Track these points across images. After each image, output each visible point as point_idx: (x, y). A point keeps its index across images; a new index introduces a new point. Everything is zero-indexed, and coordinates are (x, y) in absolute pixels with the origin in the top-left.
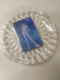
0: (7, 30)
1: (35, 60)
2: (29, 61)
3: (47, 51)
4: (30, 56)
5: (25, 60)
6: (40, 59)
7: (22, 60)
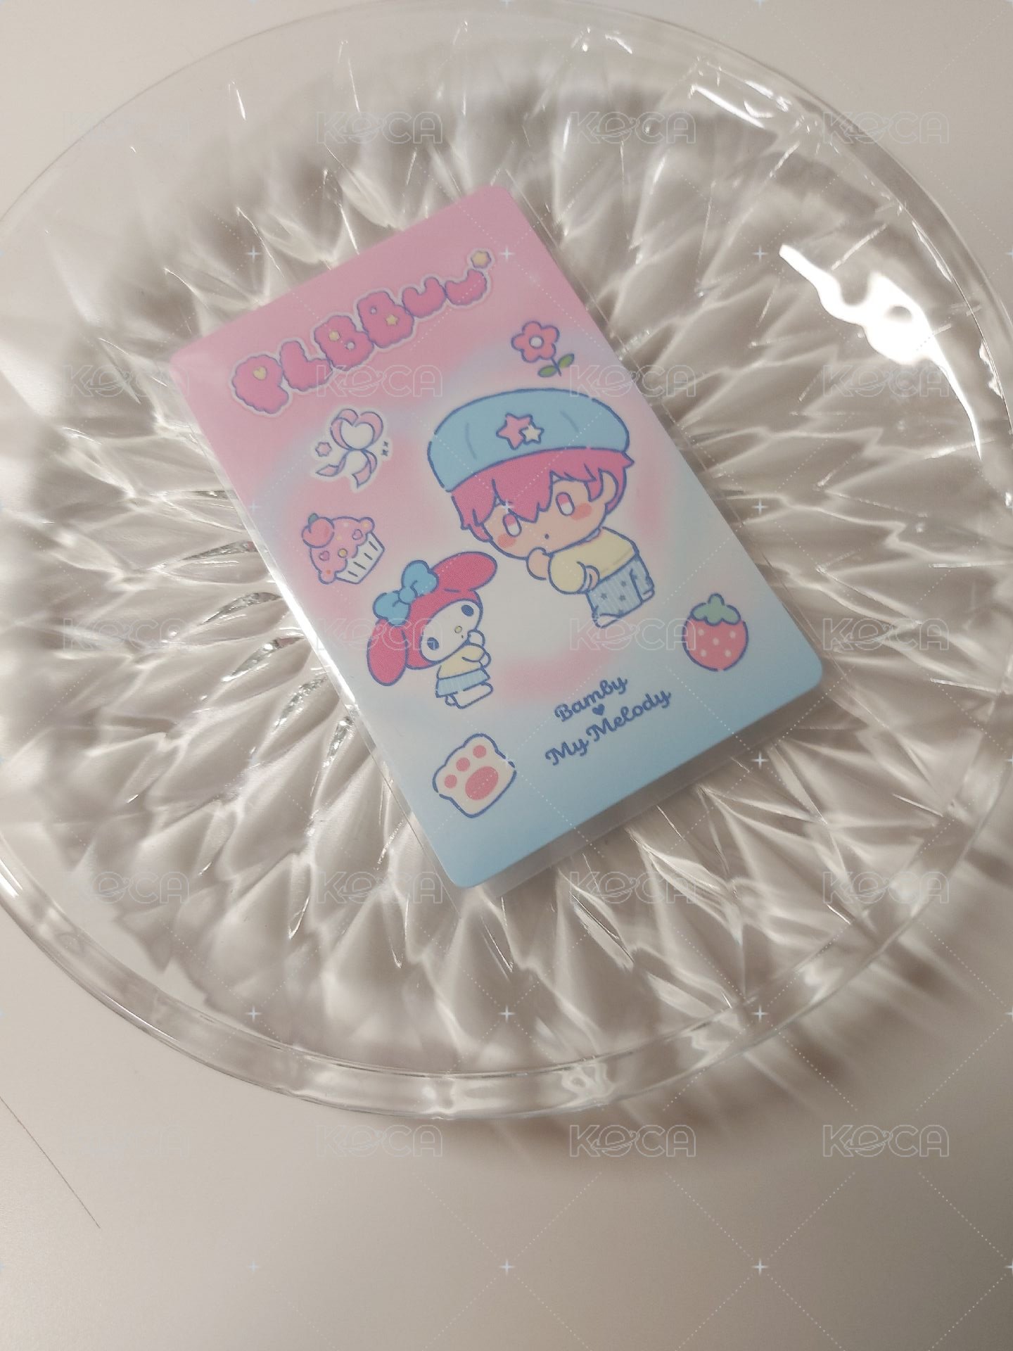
0: (94, 444)
1: (629, 1041)
2: (496, 1053)
3: (867, 854)
4: (532, 964)
5: (412, 1040)
6: (729, 1019)
7: (370, 1030)
